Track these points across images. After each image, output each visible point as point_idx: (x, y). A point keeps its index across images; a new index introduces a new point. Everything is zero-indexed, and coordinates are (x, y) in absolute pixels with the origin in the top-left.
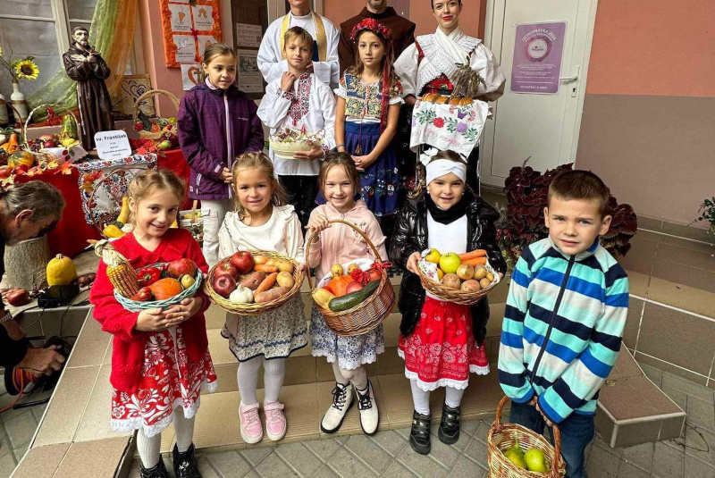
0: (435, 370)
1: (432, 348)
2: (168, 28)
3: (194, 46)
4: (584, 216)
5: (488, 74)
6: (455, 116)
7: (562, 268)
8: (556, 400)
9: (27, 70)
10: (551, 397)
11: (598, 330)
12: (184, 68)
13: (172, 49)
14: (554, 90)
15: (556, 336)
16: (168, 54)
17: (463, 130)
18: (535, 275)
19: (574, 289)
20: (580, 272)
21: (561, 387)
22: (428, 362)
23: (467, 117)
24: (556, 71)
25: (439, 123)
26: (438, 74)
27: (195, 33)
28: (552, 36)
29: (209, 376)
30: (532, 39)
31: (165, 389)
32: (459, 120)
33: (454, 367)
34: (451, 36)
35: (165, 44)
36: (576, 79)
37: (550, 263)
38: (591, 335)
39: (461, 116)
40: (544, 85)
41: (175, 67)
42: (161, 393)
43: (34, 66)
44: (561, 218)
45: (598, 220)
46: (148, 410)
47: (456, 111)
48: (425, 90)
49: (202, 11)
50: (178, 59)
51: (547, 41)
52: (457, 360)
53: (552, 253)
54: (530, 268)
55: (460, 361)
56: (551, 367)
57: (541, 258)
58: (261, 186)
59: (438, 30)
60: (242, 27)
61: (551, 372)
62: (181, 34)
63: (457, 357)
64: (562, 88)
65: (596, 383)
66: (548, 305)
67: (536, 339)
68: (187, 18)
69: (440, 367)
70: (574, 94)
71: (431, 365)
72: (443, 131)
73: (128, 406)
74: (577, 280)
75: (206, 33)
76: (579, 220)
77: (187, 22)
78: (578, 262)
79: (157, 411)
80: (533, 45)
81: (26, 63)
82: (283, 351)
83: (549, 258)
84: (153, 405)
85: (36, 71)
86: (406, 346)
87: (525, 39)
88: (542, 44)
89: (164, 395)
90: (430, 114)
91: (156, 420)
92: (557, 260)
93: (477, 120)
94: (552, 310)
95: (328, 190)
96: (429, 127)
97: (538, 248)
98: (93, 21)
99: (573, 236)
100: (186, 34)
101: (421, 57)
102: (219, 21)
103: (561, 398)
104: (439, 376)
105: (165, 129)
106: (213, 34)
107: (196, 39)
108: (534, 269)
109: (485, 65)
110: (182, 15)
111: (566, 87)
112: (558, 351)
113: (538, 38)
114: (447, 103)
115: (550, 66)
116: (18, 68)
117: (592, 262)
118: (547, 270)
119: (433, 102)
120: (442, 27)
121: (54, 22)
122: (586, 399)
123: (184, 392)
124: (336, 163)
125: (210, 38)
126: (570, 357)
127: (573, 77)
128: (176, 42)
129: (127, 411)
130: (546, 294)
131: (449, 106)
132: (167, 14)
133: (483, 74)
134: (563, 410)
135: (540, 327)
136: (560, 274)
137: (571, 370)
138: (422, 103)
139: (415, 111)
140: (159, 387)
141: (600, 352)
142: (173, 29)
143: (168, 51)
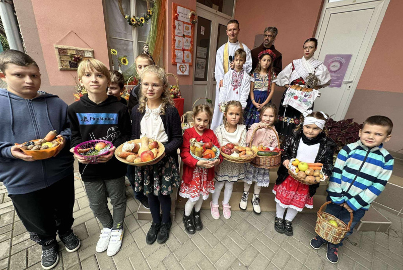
0: (290, 201)
1: (291, 192)
2: (174, 47)
3: (182, 56)
4: (379, 132)
5: (322, 77)
6: (303, 96)
7: (363, 153)
8: (354, 202)
9: (124, 61)
10: (353, 201)
11: (378, 178)
12: (178, 65)
13: (175, 56)
14: (339, 86)
15: (359, 179)
16: (173, 59)
17: (305, 101)
18: (350, 156)
19: (369, 162)
20: (372, 156)
21: (358, 198)
22: (288, 197)
23: (308, 96)
24: (342, 77)
25: (296, 98)
26: (299, 77)
27: (184, 50)
28: (343, 61)
29: (212, 187)
30: (333, 62)
31: (199, 187)
32: (304, 97)
33: (298, 202)
34: (308, 61)
35: (172, 54)
36: (351, 82)
37: (358, 152)
38: (375, 180)
39: (305, 96)
40: (334, 83)
41: (175, 64)
42: (197, 187)
43: (127, 60)
44: (368, 132)
45: (386, 135)
46: (192, 192)
47: (304, 94)
48: (293, 83)
49: (187, 40)
50: (176, 61)
51: (341, 63)
52: (300, 199)
53: (359, 148)
54: (348, 154)
55: (301, 200)
56: (355, 191)
57: (354, 150)
58: (237, 115)
59: (303, 57)
60: (199, 48)
61: (354, 193)
62: (178, 50)
63: (301, 198)
64: (343, 86)
65: (374, 197)
66: (357, 168)
67: (348, 180)
68: (181, 43)
69: (292, 200)
70: (349, 89)
71: (288, 199)
72: (297, 101)
73: (185, 189)
74: (371, 159)
75: (187, 50)
76: (376, 134)
77: (181, 45)
78: (372, 152)
79: (195, 194)
80: (333, 64)
81: (124, 58)
82: (235, 179)
83: (358, 150)
84: (194, 191)
85: (127, 62)
86: (278, 189)
87: (329, 61)
88: (338, 64)
89: (198, 189)
90: (293, 94)
91: (194, 197)
92: (361, 151)
93: (312, 98)
94: (358, 170)
95: (264, 118)
96: (291, 99)
97: (352, 146)
98: (146, 42)
99: (372, 139)
100: (180, 50)
101: (293, 69)
102: (193, 45)
103: (357, 202)
104: (290, 204)
105: (172, 90)
106: (190, 51)
107: (184, 52)
108: (350, 154)
109: (321, 74)
110: (179, 41)
111: (346, 85)
112: (359, 185)
113: (336, 61)
114: (301, 90)
115: (339, 75)
116: (122, 60)
117: (378, 152)
118: (357, 155)
119: (295, 89)
120: (305, 57)
121: (133, 42)
122: (369, 203)
123: (204, 190)
124: (269, 107)
125: (189, 52)
126: (364, 188)
127: (350, 81)
128: (176, 53)
129: (185, 190)
130: (355, 164)
131: (301, 92)
132: (174, 40)
133: (320, 78)
134: (357, 206)
135: (351, 176)
136: (363, 156)
137: (363, 192)
138: (291, 89)
139: (287, 92)
140: (197, 186)
141: (378, 186)
142: (176, 48)
143: (173, 57)
